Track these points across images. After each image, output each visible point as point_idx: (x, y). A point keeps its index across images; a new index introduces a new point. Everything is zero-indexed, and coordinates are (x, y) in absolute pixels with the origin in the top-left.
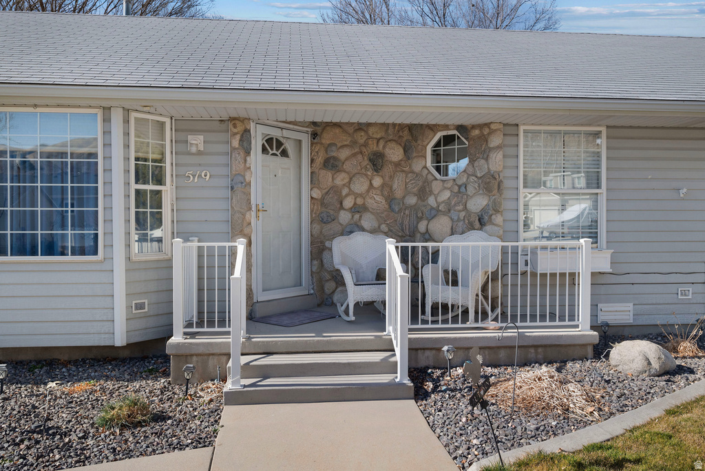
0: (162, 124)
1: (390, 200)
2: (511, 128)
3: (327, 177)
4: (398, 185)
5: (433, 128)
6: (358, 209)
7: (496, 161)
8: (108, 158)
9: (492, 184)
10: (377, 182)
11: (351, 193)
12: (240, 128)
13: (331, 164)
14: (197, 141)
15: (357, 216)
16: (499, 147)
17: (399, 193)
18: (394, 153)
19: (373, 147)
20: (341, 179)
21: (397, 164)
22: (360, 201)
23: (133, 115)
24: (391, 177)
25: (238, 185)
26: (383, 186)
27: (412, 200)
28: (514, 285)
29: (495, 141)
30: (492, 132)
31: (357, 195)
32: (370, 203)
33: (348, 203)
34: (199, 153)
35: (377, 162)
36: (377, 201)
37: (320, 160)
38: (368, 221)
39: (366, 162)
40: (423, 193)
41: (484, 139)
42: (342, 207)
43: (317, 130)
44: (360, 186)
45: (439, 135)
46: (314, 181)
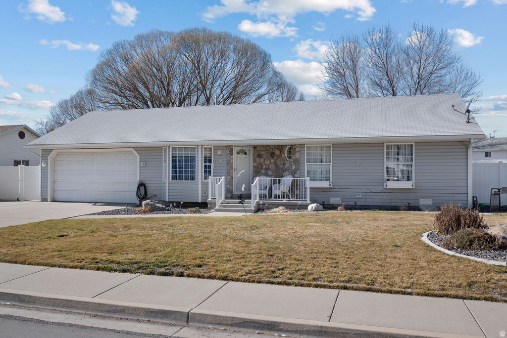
0: (211, 149)
1: (276, 166)
2: (302, 146)
3: (258, 160)
4: (278, 162)
5: (286, 146)
6: (267, 169)
7: (297, 155)
8: (198, 157)
9: (297, 162)
10: (272, 161)
11: (265, 164)
12: (229, 148)
13: (260, 156)
14: (219, 152)
15: (267, 171)
16: (299, 151)
17: (279, 164)
18: (277, 152)
19: (271, 151)
20: (262, 160)
21: (278, 156)
22: (267, 167)
23: (204, 147)
24: (277, 160)
25: (230, 164)
26: (275, 162)
27: (281, 166)
28: (302, 191)
29: (297, 150)
30: (297, 147)
31: (266, 165)
32: (270, 167)
33: (264, 167)
34: (220, 155)
35: (272, 155)
36: (272, 167)
37: (256, 155)
38: (270, 173)
39: (269, 155)
40: (284, 164)
41: (295, 149)
42: (262, 169)
43: (255, 147)
44: (267, 162)
45: (288, 147)
46: (255, 161)
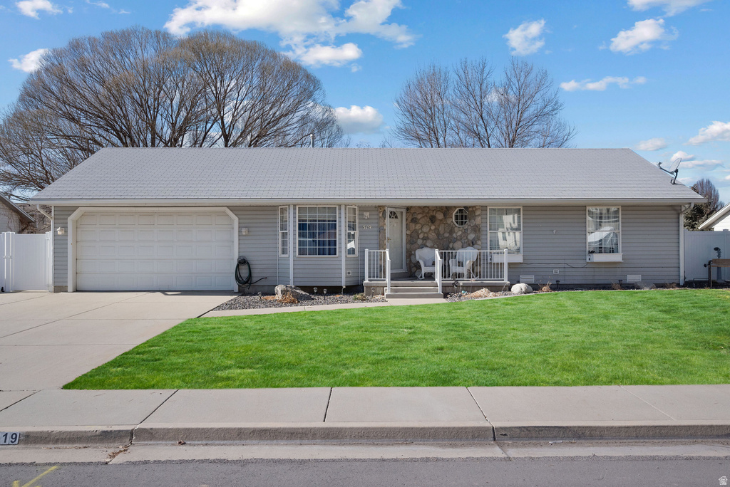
0: (355, 209)
1: (438, 234)
2: (484, 208)
3: (413, 226)
4: (441, 229)
5: (455, 207)
6: (425, 239)
7: (478, 220)
8: (340, 222)
9: (477, 229)
10: (433, 228)
11: (422, 232)
12: (382, 210)
13: (414, 220)
14: (367, 215)
15: (425, 241)
16: (479, 215)
17: (442, 232)
18: (440, 216)
19: (431, 213)
20: (418, 227)
21: (441, 220)
22: (426, 235)
23: (348, 207)
24: (439, 226)
25: (381, 230)
26: (435, 229)
27: (447, 235)
28: (484, 268)
29: (477, 213)
30: (476, 209)
31: (425, 233)
32: (430, 236)
33: (421, 236)
34: (368, 219)
35: (433, 219)
36: (433, 235)
37: (410, 219)
38: (429, 243)
39: (428, 219)
40: (451, 232)
41: (474, 212)
42: (419, 238)
43: (408, 209)
44: (426, 229)
45: (457, 209)
46: (408, 228)
